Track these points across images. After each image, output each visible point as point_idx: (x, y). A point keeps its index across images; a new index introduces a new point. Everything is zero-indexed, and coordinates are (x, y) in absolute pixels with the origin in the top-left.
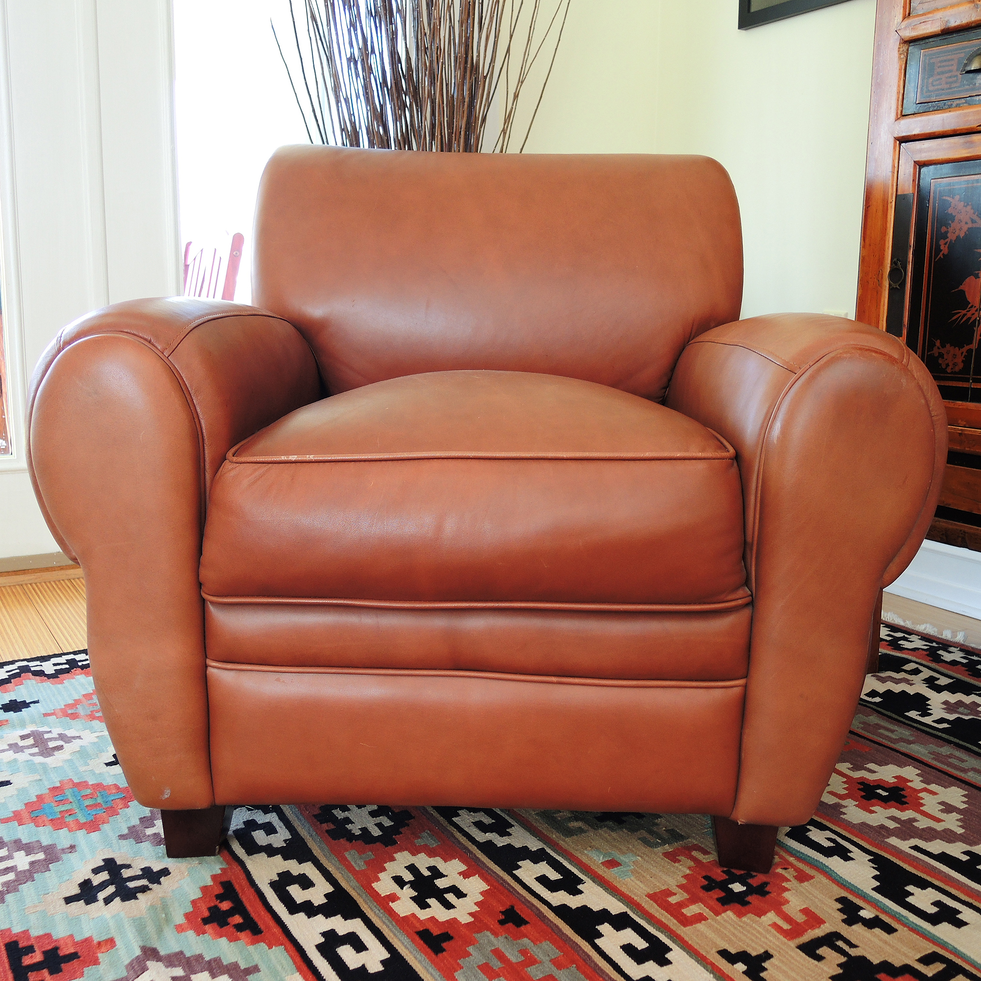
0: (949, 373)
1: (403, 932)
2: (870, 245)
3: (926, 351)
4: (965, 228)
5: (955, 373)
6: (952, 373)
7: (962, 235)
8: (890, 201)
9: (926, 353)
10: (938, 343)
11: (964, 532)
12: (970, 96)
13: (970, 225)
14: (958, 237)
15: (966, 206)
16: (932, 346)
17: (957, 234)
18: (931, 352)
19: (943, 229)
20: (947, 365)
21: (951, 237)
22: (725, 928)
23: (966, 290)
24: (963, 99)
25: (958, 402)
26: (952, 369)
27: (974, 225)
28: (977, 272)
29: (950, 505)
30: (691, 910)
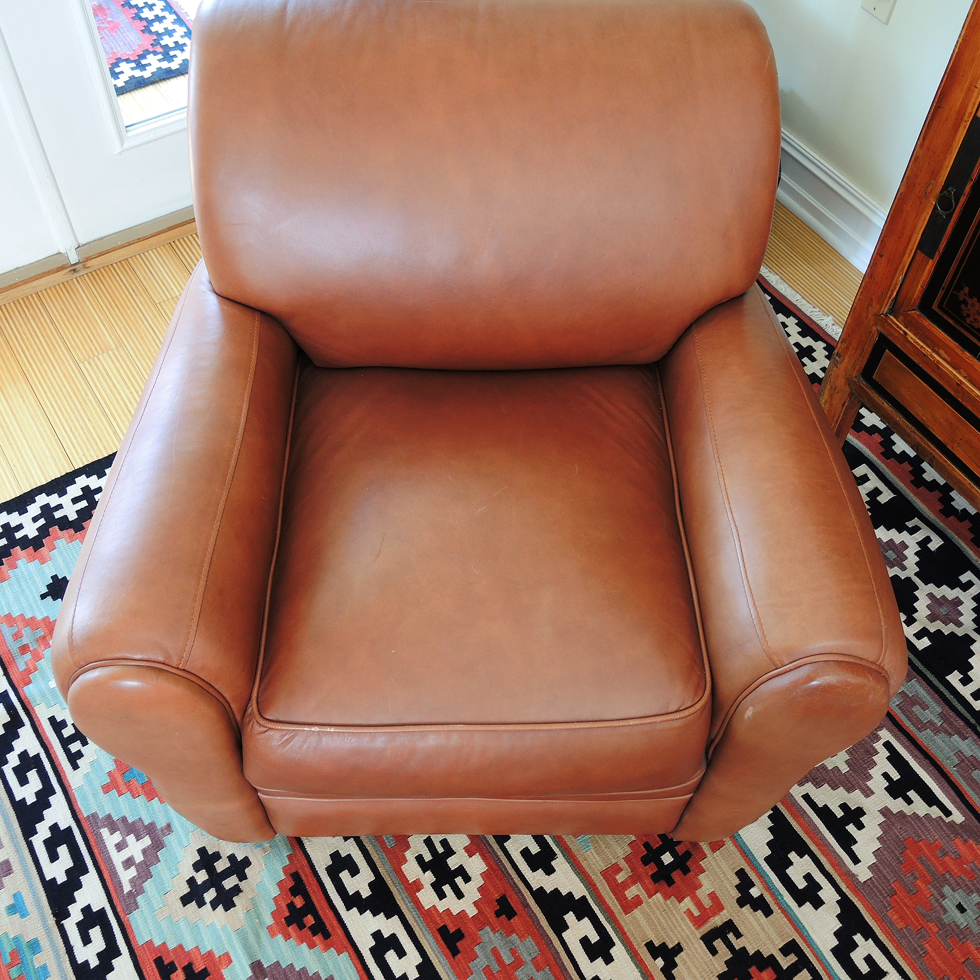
0: (967, 323)
1: (429, 930)
2: (928, 150)
3: (952, 289)
5: (973, 327)
6: (969, 325)
8: (966, 118)
9: (951, 291)
10: (966, 290)
11: (934, 456)
16: (959, 288)
18: (957, 293)
20: (968, 316)
22: (654, 914)
25: (967, 353)
26: (971, 322)
29: (928, 427)
30: (632, 892)
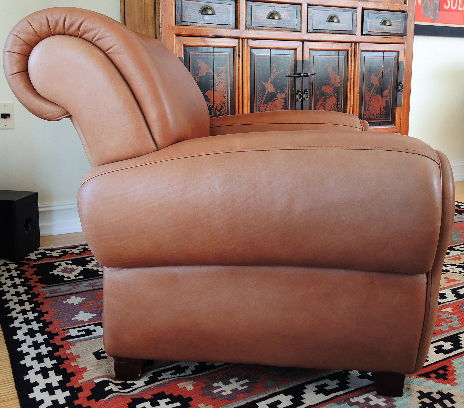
4: (205, 72)
7: (204, 75)
12: (203, 23)
13: (207, 71)
14: (203, 75)
15: (205, 64)
17: (202, 74)
19: (197, 72)
21: (200, 75)
23: (208, 95)
24: (200, 24)
27: (208, 71)
28: (211, 88)
